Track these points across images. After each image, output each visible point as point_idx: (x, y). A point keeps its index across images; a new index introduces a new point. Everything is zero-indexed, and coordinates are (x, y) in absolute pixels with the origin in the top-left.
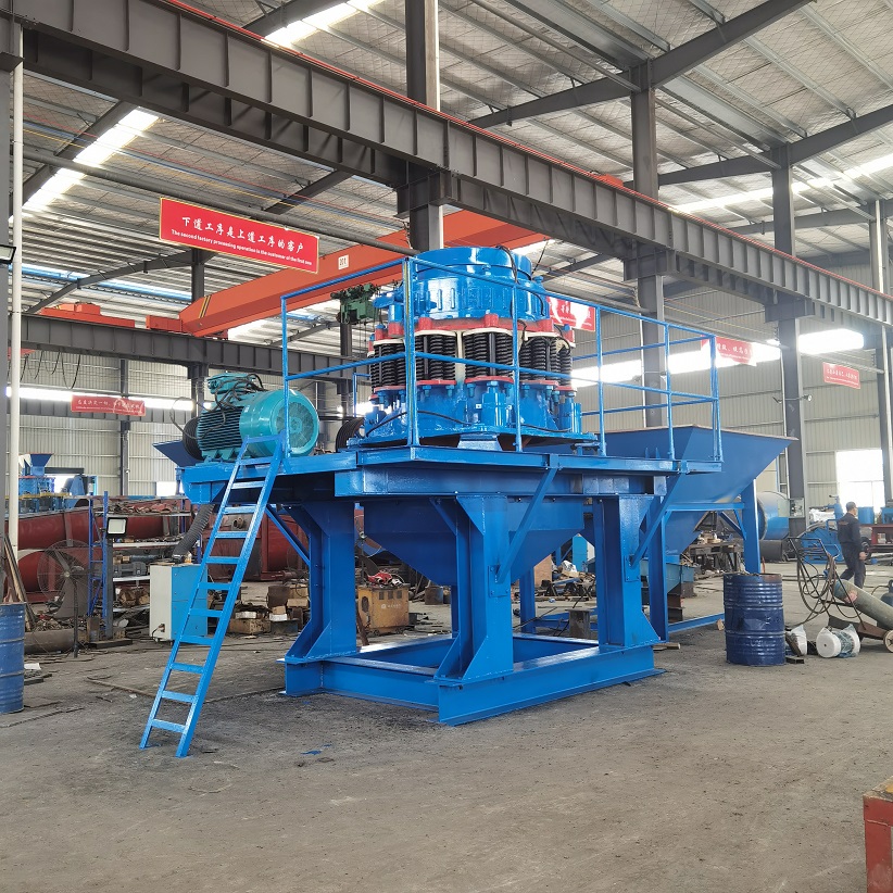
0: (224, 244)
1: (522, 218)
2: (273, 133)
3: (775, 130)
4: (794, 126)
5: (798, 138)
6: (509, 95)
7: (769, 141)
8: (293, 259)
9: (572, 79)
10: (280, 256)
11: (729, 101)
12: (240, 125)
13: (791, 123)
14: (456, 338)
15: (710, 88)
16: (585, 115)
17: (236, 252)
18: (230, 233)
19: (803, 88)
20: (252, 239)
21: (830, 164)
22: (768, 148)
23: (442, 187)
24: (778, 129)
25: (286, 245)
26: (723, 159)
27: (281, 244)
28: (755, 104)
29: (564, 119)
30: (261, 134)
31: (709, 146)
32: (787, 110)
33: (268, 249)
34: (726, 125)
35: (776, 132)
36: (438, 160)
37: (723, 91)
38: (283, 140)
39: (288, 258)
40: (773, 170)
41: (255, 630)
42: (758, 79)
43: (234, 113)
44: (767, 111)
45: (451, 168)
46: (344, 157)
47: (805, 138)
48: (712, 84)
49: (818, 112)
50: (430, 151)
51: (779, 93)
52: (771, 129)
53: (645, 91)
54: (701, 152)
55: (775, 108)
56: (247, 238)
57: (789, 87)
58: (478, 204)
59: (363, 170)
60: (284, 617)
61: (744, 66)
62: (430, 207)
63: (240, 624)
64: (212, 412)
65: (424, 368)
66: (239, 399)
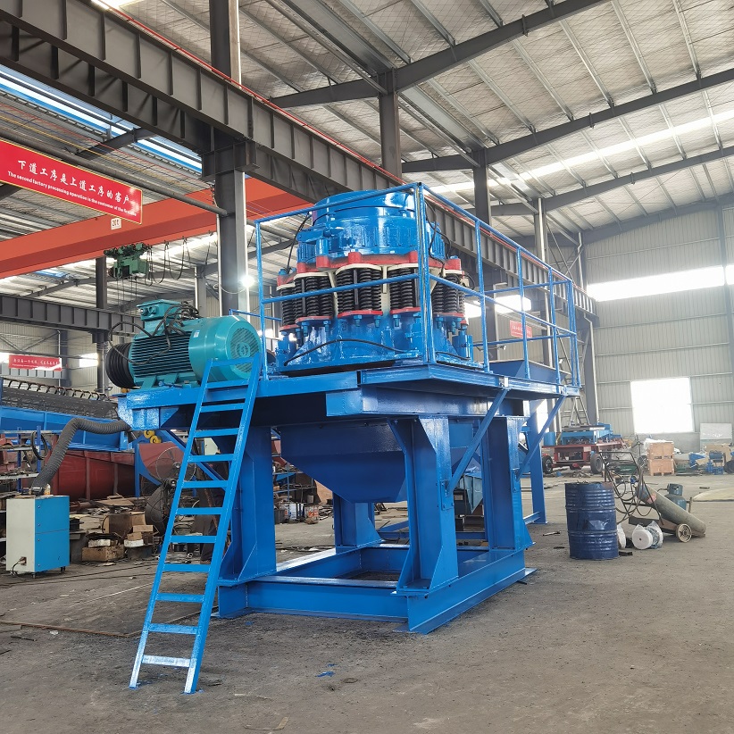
0: (58, 190)
1: (300, 189)
2: (97, 91)
3: (477, 136)
4: (492, 135)
5: (493, 144)
6: (272, 88)
7: (472, 145)
8: (120, 209)
9: (329, 78)
10: (108, 206)
11: (448, 110)
12: (65, 80)
13: (489, 132)
14: (381, 272)
15: (435, 98)
16: (332, 110)
17: (70, 198)
18: (63, 180)
19: (503, 105)
20: (83, 187)
21: (511, 167)
22: (470, 151)
23: (248, 155)
24: (479, 136)
25: (114, 196)
26: (435, 157)
27: (109, 194)
28: (466, 114)
29: (314, 113)
30: (85, 91)
31: (426, 145)
32: (487, 121)
33: (97, 197)
34: (442, 129)
35: (477, 138)
36: (243, 130)
37: (444, 101)
38: (104, 98)
39: (116, 208)
40: (474, 168)
41: (110, 557)
42: (472, 94)
43: (62, 67)
44: (474, 120)
45: (254, 140)
46: (159, 121)
47: (498, 145)
48: (437, 94)
49: (509, 126)
50: (237, 123)
51: (485, 107)
52: (474, 136)
53: (391, 94)
54: (418, 149)
55: (480, 119)
56: (79, 185)
57: (493, 103)
58: (266, 175)
59: (174, 134)
60: (140, 543)
61: (463, 83)
62: (235, 172)
63: (96, 552)
64: (152, 337)
65: (353, 299)
66: (182, 325)
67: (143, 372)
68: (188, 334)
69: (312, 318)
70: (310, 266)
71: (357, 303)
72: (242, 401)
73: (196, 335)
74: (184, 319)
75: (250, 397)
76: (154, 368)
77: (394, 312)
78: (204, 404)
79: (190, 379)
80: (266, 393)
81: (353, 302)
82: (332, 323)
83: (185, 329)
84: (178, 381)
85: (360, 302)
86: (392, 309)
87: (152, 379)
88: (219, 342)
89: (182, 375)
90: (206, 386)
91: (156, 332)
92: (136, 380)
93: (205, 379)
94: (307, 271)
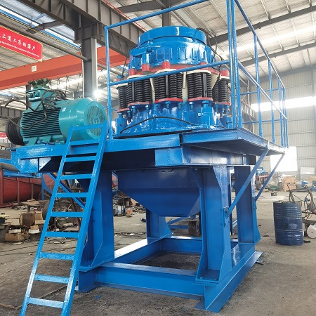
1: (124, 51)
8: (30, 53)
10: (24, 50)
14: (183, 75)
17: (2, 45)
19: (220, 16)
20: (10, 40)
23: (98, 30)
25: (27, 46)
27: (24, 44)
28: (202, 20)
32: (211, 25)
33: (18, 46)
36: (96, 16)
37: (192, 13)
41: (21, 239)
44: (205, 24)
45: (102, 22)
48: (189, 9)
49: (221, 27)
50: (93, 12)
51: (210, 17)
55: (208, 23)
56: (7, 38)
57: (215, 15)
59: (60, 17)
60: (37, 231)
62: (92, 38)
63: (12, 236)
64: (35, 111)
65: (165, 91)
66: (55, 104)
67: (29, 135)
68: (59, 109)
69: (139, 103)
70: (137, 71)
71: (167, 94)
72: (95, 154)
73: (64, 110)
74: (57, 100)
75: (100, 152)
76: (36, 132)
77: (190, 100)
78: (67, 156)
79: (59, 140)
80: (111, 149)
81: (165, 93)
82: (151, 107)
83: (57, 106)
84: (52, 140)
85: (169, 93)
86: (189, 98)
87: (35, 139)
88: (79, 114)
89: (55, 137)
90: (69, 144)
91: (37, 108)
92: (25, 140)
93: (69, 139)
94: (135, 74)
